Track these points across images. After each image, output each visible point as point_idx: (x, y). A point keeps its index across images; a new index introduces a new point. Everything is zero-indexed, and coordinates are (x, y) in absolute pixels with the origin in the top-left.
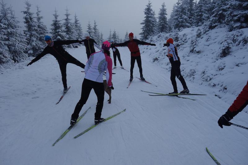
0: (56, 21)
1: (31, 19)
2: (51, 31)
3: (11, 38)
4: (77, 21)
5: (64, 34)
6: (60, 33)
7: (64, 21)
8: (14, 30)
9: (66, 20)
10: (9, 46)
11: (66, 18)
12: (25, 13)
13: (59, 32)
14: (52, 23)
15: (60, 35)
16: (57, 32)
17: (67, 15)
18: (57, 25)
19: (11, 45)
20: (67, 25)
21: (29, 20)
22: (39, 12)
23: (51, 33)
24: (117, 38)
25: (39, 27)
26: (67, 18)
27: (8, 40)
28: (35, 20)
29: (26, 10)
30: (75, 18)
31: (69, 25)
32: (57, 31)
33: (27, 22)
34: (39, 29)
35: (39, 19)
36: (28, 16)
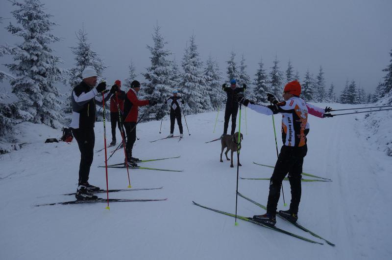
0: (261, 70)
1: (234, 69)
2: (254, 81)
3: (213, 89)
4: (291, 68)
5: (268, 85)
6: (263, 84)
7: (272, 70)
8: (217, 81)
9: (274, 68)
10: (211, 96)
11: (274, 65)
12: (229, 62)
13: (262, 82)
14: (256, 72)
15: (263, 86)
16: (260, 83)
17: (276, 63)
18: (261, 75)
19: (212, 95)
20: (274, 74)
21: (232, 70)
22: (244, 60)
23: (253, 84)
24: (356, 92)
25: (241, 77)
26: (276, 66)
27: (211, 90)
28: (239, 70)
29: (230, 60)
30: (289, 64)
31: (277, 74)
32: (261, 81)
33: (230, 72)
34: (240, 80)
35: (243, 68)
36: (231, 66)
